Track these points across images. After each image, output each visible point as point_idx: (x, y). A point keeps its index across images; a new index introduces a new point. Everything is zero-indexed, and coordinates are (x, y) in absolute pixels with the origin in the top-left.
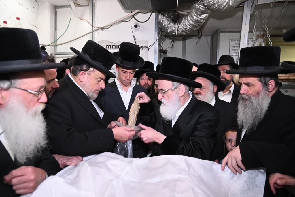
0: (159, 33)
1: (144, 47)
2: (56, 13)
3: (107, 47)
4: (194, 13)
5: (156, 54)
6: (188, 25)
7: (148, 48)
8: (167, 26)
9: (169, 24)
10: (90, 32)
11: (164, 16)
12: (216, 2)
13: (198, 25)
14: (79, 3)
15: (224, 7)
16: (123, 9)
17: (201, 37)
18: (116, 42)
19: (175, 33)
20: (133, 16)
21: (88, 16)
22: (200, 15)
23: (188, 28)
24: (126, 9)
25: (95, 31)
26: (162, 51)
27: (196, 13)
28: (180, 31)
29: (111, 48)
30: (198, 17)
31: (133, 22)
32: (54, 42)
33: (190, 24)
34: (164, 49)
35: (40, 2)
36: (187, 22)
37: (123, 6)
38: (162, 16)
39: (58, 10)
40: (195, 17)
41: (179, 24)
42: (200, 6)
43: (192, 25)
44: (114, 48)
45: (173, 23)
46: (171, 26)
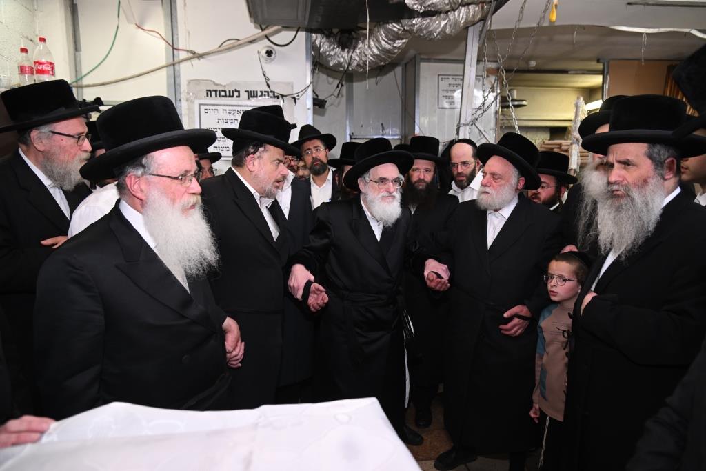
1: (286, 96)
2: (74, 9)
3: (209, 93)
4: (381, 36)
6: (369, 56)
7: (294, 98)
8: (327, 53)
9: (333, 50)
10: (168, 62)
13: (389, 57)
15: (437, 35)
18: (228, 85)
19: (344, 67)
20: (267, 36)
22: (394, 41)
23: (369, 60)
24: (258, 24)
25: (179, 63)
26: (316, 102)
27: (386, 37)
28: (354, 64)
29: (216, 96)
30: (389, 44)
33: (374, 55)
36: (367, 50)
37: (251, 16)
40: (383, 43)
41: (352, 50)
43: (377, 55)
44: (223, 96)
45: (340, 49)
46: (336, 53)
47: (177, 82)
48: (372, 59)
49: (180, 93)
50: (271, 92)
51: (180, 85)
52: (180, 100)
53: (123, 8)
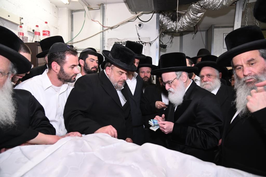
0: (160, 31)
1: (147, 43)
2: (72, 16)
4: (191, 13)
5: (157, 49)
6: (185, 23)
7: (150, 44)
8: (166, 24)
9: (169, 22)
10: (101, 31)
11: (164, 15)
12: (211, 3)
13: (195, 22)
14: (92, 7)
15: (218, 7)
16: (130, 11)
17: (196, 32)
18: (123, 40)
19: (174, 29)
20: (138, 17)
21: (99, 18)
22: (197, 14)
23: (185, 25)
24: (133, 11)
25: (105, 31)
26: (162, 46)
27: (193, 12)
28: (178, 28)
30: (195, 16)
31: (137, 21)
32: (71, 41)
33: (188, 22)
34: (164, 44)
35: (60, 7)
36: (184, 21)
37: (130, 9)
38: (163, 16)
39: (74, 14)
40: (192, 16)
41: (177, 22)
42: (197, 6)
45: (172, 22)
46: (170, 24)
47: (104, 40)
48: (187, 24)
49: (105, 44)
50: (141, 41)
51: (105, 41)
52: (105, 47)
53: (86, 13)
